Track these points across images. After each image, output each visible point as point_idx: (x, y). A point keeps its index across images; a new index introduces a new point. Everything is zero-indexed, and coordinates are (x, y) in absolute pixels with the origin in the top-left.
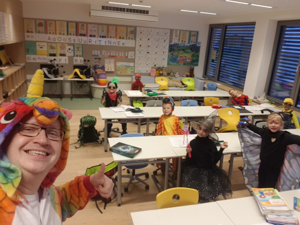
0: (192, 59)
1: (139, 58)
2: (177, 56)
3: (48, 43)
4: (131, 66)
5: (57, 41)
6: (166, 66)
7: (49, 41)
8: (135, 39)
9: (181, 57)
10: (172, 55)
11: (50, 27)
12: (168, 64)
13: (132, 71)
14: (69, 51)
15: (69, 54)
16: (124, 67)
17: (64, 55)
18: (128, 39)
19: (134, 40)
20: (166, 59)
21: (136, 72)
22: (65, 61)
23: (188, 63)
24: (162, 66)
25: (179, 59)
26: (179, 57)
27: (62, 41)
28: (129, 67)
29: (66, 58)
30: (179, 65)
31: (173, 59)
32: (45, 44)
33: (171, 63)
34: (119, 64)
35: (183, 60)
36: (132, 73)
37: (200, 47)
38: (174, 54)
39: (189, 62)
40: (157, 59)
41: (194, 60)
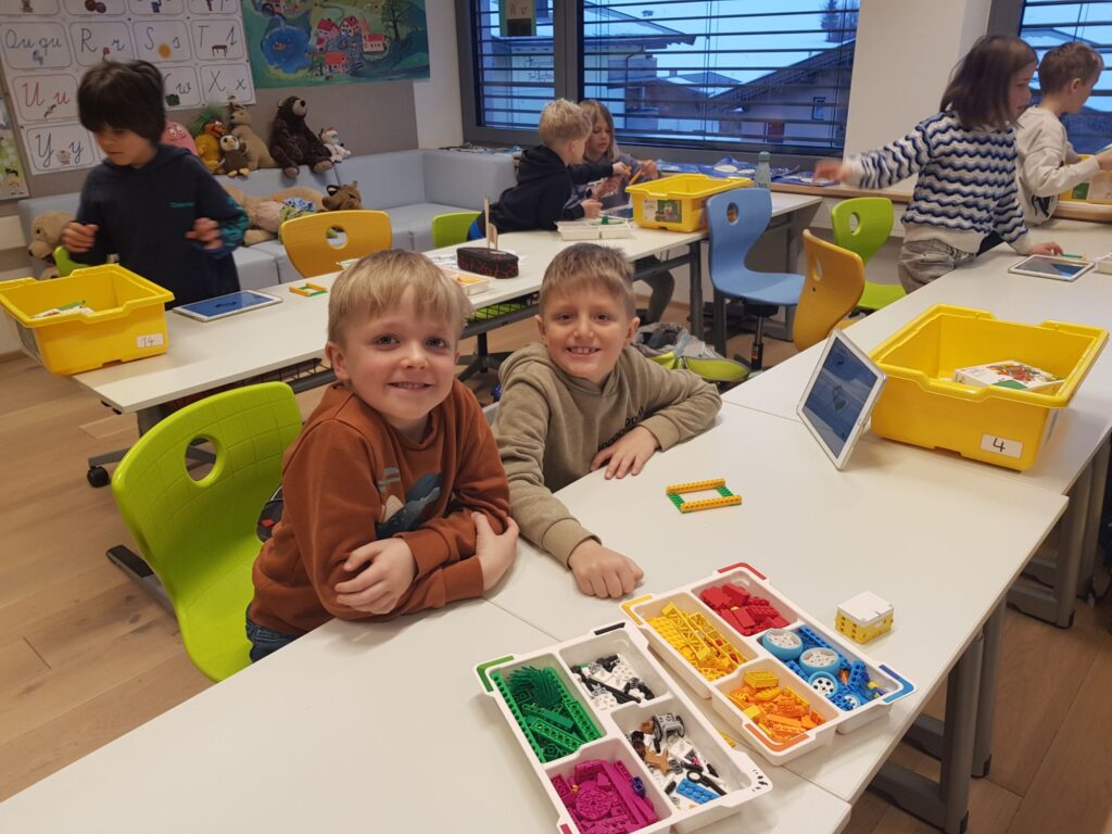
0: (393, 31)
1: (37, 57)
2: (304, 20)
6: (247, 95)
9: (327, 25)
10: (268, 18)
12: (259, 81)
13: (6, 164)
20: (239, 50)
21: (37, 166)
23: (374, 64)
24: (224, 100)
25: (320, 41)
26: (315, 29)
30: (327, 78)
31: (281, 47)
33: (275, 71)
35: (343, 44)
36: (12, 177)
38: (283, 6)
39: (377, 57)
40: (175, 54)
41: (405, 43)
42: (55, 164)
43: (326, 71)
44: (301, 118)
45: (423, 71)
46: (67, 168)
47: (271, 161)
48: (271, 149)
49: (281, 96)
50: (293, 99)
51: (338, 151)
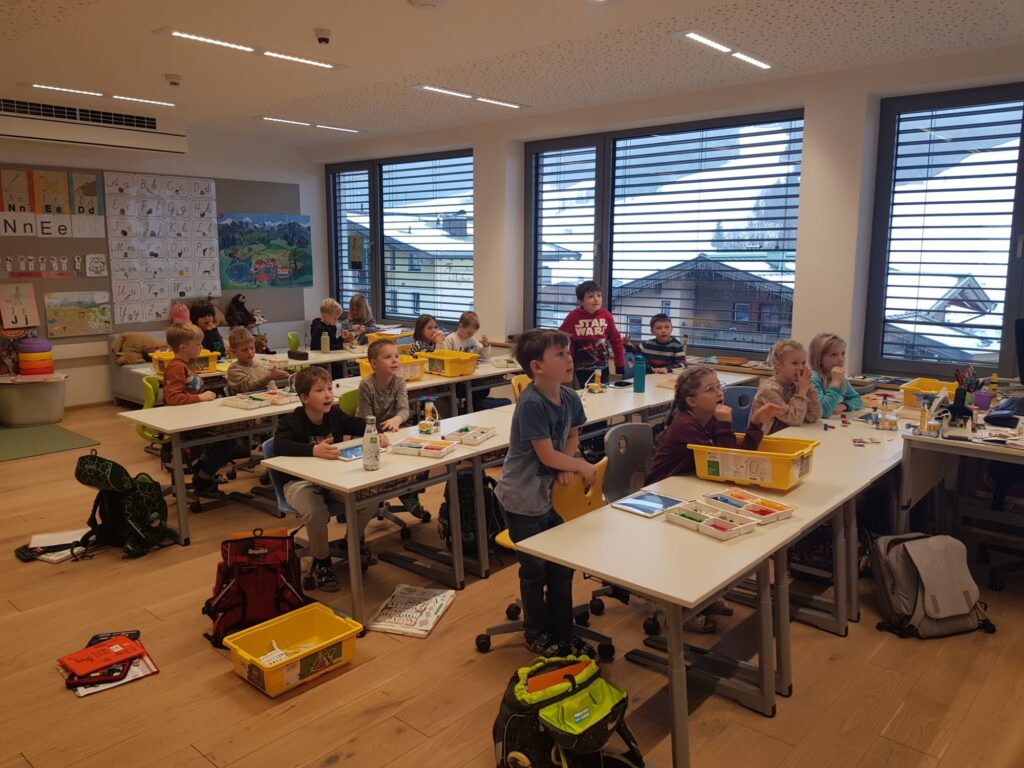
0: (293, 266)
1: (126, 275)
2: (249, 260)
4: (97, 301)
6: (217, 293)
8: (103, 211)
9: (259, 262)
10: (231, 259)
12: (224, 287)
13: (106, 319)
16: (73, 307)
18: (77, 210)
19: (99, 214)
20: (216, 273)
21: (118, 321)
23: (283, 280)
24: (205, 294)
25: (256, 269)
26: (254, 264)
28: (94, 305)
30: (258, 286)
31: (237, 272)
33: (232, 282)
34: (53, 300)
35: (268, 271)
36: (107, 325)
37: (309, 229)
38: (239, 254)
39: (285, 277)
40: (186, 274)
41: (300, 270)
42: (126, 320)
43: (258, 283)
44: (243, 304)
45: (310, 283)
46: (130, 322)
47: (226, 323)
48: (226, 317)
49: (234, 293)
50: (239, 296)
51: (259, 319)
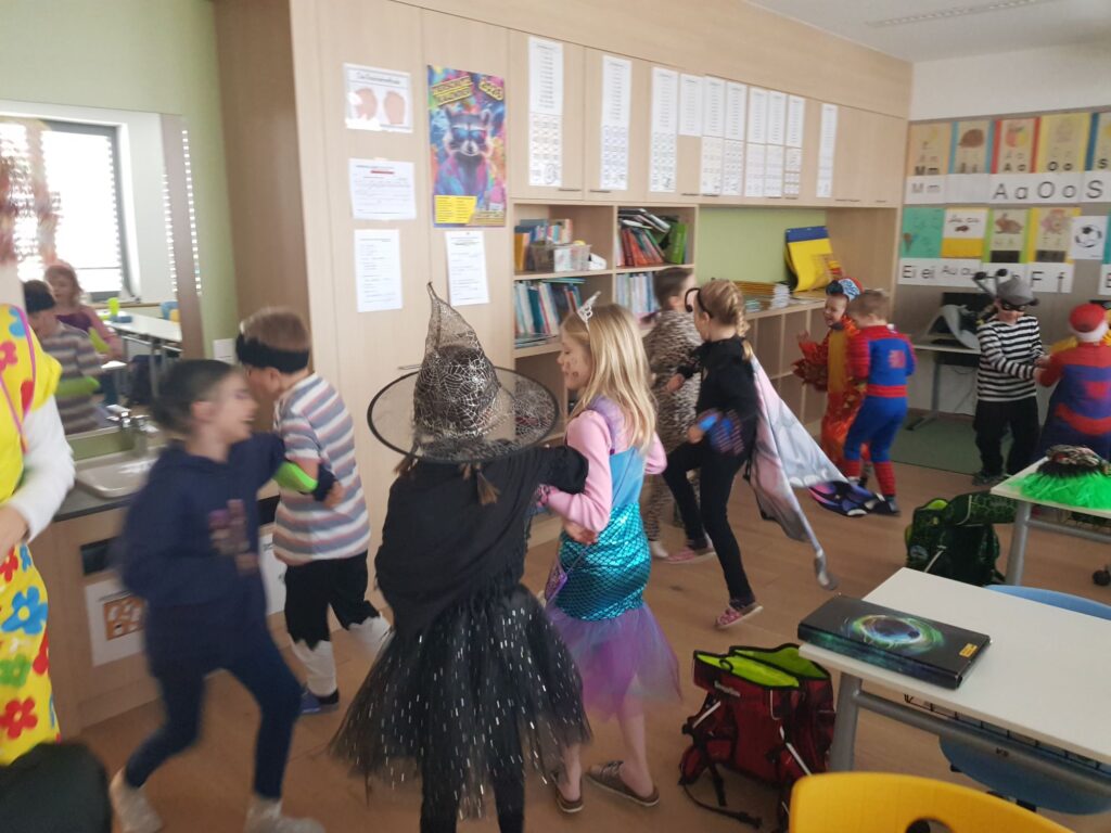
3: (993, 207)
5: (1033, 198)
7: (1000, 200)
11: (1011, 143)
14: (1083, 237)
15: (1082, 250)
17: (1058, 257)
22: (1057, 280)
27: (1058, 198)
29: (1066, 268)
32: (982, 214)
